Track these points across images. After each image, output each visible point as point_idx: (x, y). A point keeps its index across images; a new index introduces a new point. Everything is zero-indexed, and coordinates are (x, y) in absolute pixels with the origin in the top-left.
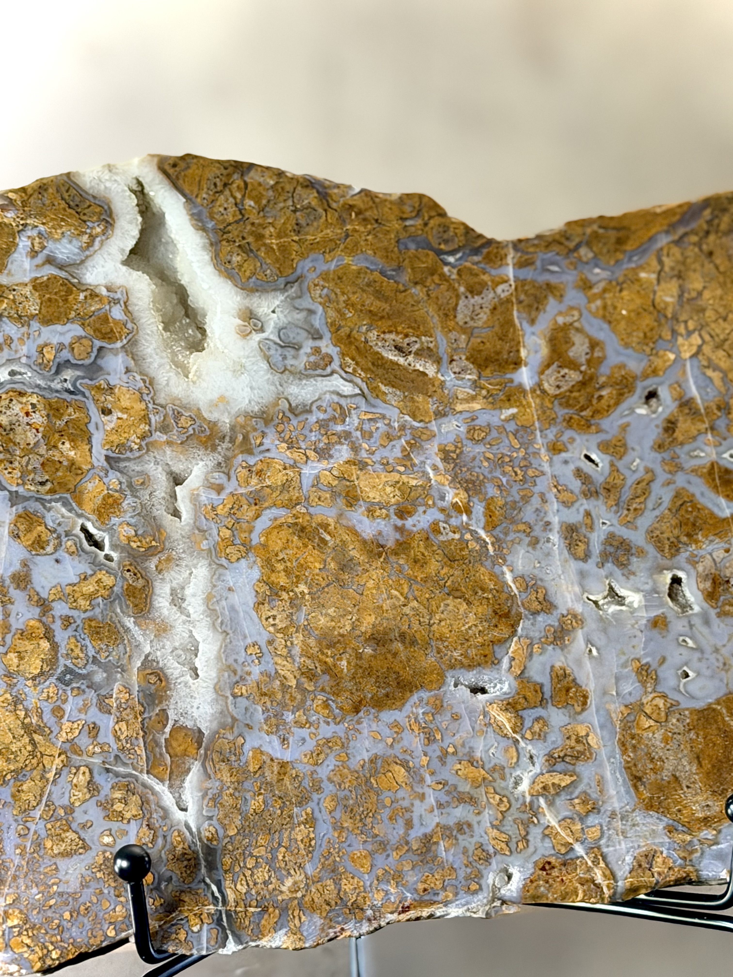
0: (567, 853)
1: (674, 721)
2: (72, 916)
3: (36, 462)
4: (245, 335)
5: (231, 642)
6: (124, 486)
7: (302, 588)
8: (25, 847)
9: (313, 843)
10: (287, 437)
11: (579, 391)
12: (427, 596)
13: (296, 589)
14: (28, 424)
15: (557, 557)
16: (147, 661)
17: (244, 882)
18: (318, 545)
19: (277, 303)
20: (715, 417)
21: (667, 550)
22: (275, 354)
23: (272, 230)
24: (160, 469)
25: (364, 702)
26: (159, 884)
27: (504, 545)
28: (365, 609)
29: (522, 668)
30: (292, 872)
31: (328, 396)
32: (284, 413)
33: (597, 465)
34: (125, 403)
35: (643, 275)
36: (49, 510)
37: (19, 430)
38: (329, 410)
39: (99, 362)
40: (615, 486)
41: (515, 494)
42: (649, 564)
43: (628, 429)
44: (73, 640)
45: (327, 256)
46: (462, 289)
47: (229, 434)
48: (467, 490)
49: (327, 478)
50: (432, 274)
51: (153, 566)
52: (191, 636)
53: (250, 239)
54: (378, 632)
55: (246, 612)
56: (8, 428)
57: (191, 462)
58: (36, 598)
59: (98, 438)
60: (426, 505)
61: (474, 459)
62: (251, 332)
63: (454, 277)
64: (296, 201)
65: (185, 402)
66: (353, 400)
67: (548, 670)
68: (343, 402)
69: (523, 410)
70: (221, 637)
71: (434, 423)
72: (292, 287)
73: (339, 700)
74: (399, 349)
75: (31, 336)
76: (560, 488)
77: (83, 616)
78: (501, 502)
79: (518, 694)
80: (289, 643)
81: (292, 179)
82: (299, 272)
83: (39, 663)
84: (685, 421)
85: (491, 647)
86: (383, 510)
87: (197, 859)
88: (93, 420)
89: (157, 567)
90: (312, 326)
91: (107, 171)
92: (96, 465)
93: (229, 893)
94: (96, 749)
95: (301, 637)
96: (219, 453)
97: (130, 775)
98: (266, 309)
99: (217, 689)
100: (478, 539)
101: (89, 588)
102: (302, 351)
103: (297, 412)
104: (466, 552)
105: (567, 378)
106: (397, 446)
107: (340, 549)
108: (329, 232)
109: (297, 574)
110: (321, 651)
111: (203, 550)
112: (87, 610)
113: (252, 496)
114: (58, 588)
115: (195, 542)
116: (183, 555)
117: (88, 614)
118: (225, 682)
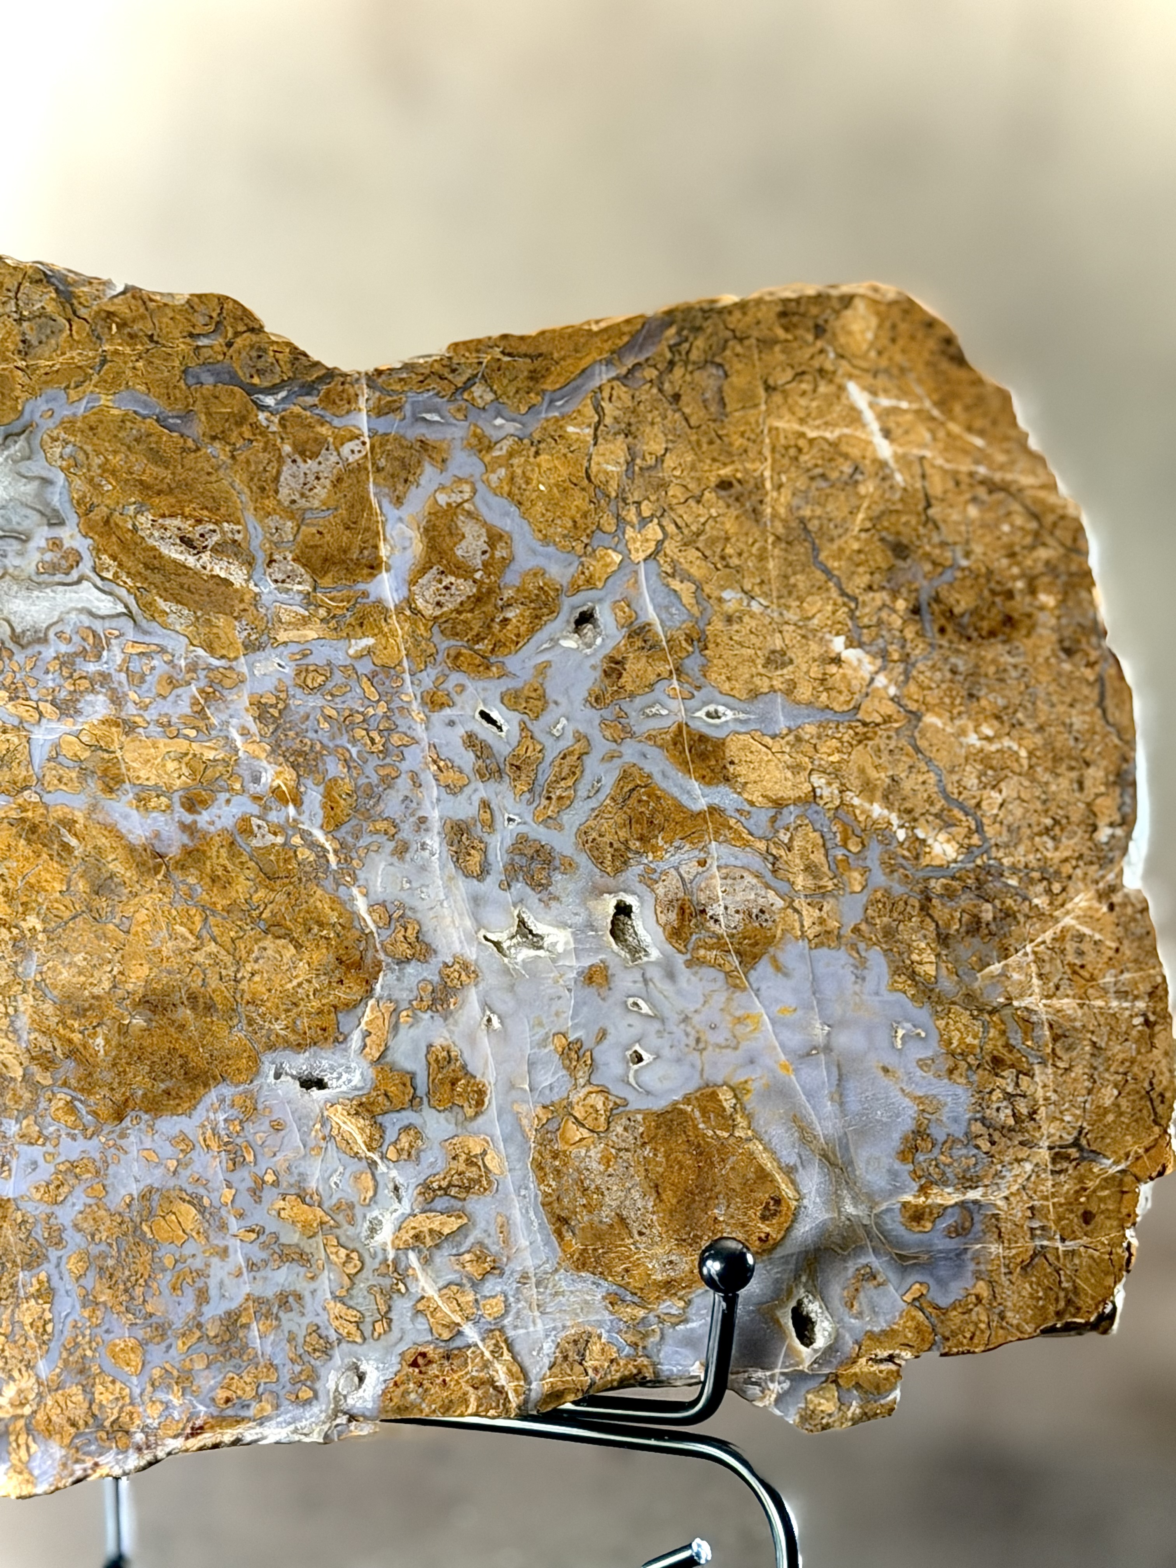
0: (452, 1339)
1: (620, 1129)
7: (32, 921)
9: (49, 1327)
10: (7, 682)
11: (472, 611)
12: (232, 934)
13: (22, 924)
15: (438, 872)
18: (58, 854)
20: (684, 655)
21: (608, 863)
25: (131, 1103)
27: (354, 855)
28: (134, 955)
29: (382, 1049)
30: (16, 1374)
31: (73, 615)
32: (3, 643)
33: (500, 728)
35: (570, 429)
40: (527, 761)
41: (372, 774)
42: (581, 884)
43: (549, 672)
45: (72, 393)
46: (287, 448)
48: (294, 766)
49: (72, 748)
50: (239, 424)
54: (154, 991)
60: (230, 790)
61: (306, 717)
63: (275, 428)
64: (21, 304)
66: (115, 623)
67: (423, 1051)
68: (98, 625)
69: (383, 641)
71: (242, 660)
72: (15, 442)
73: (92, 1100)
74: (187, 542)
76: (442, 764)
78: (348, 787)
79: (376, 1088)
80: (11, 1010)
81: (15, 268)
82: (27, 416)
84: (638, 659)
85: (333, 1015)
86: (163, 799)
90: (48, 505)
95: (31, 1001)
100: (313, 845)
102: (32, 545)
103: (24, 641)
104: (294, 864)
105: (453, 591)
106: (184, 697)
107: (92, 860)
108: (74, 355)
109: (25, 899)
110: (63, 1022)
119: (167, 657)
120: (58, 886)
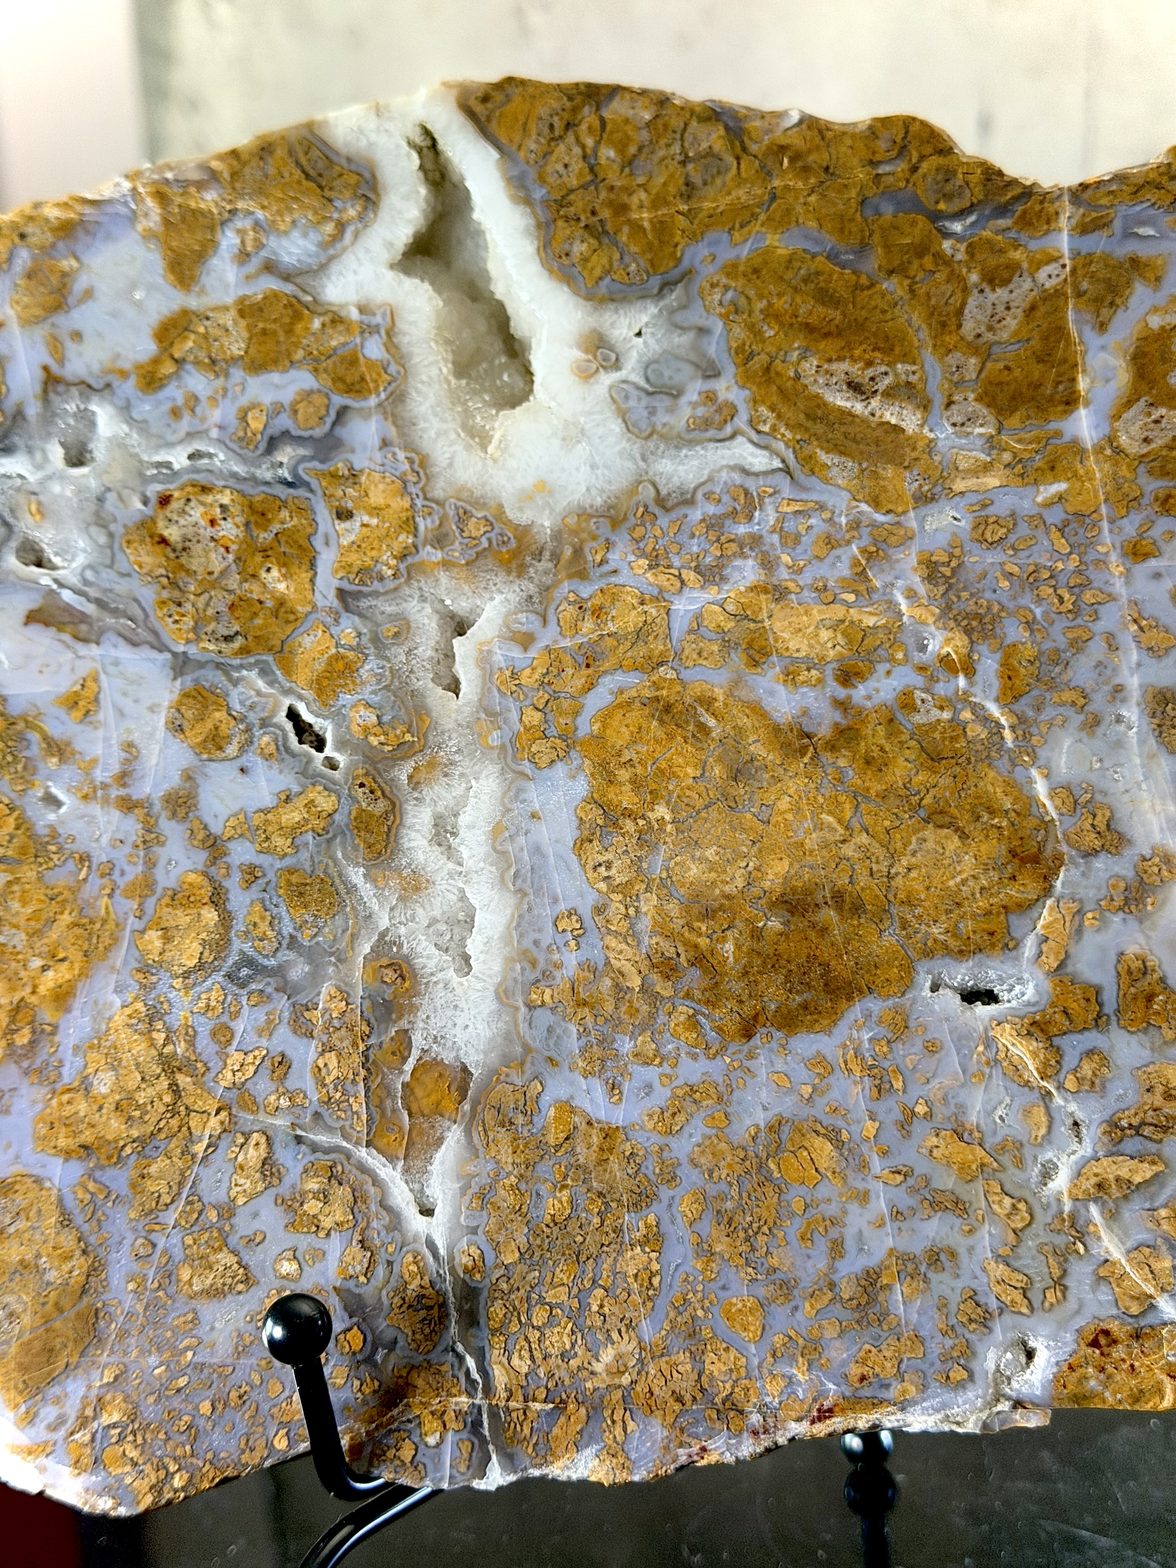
0: (1143, 1313)
2: (214, 1408)
3: (220, 602)
4: (586, 375)
5: (530, 909)
6: (365, 640)
7: (662, 811)
8: (145, 1278)
9: (656, 1281)
10: (649, 549)
12: (887, 823)
13: (650, 814)
14: (213, 539)
15: (1136, 749)
16: (383, 942)
17: (525, 1354)
18: (694, 736)
19: (645, 318)
22: (638, 406)
23: (643, 195)
24: (428, 610)
25: (761, 1019)
26: (374, 1351)
27: (1034, 730)
28: (773, 848)
29: (1061, 957)
30: (615, 1336)
31: (724, 474)
32: (646, 507)
34: (377, 497)
36: (235, 683)
37: (197, 549)
38: (726, 498)
39: (340, 431)
41: (1059, 638)
44: (258, 908)
45: (736, 234)
46: (974, 277)
47: (550, 546)
48: (968, 631)
49: (716, 618)
50: (920, 255)
51: (404, 778)
52: (463, 898)
53: (605, 213)
54: (794, 890)
55: (559, 856)
56: (179, 547)
57: (481, 596)
58: (201, 835)
59: (327, 559)
60: (892, 660)
61: (984, 575)
62: (597, 370)
63: (960, 256)
64: (686, 144)
65: (477, 493)
66: (769, 480)
67: (1113, 958)
68: (752, 485)
69: (1078, 485)
70: (512, 900)
72: (672, 291)
73: (717, 1014)
74: (855, 387)
75: (230, 394)
76: (1144, 623)
77: (278, 865)
78: (1029, 651)
79: (1053, 1005)
80: (631, 911)
81: (682, 108)
82: (686, 263)
83: (196, 948)
85: (1002, 917)
86: (814, 672)
87: (443, 1305)
88: (321, 530)
89: (410, 777)
90: (704, 355)
91: (373, 117)
92: (319, 604)
93: (496, 1372)
94: (282, 1101)
95: (655, 901)
96: (531, 579)
97: (338, 1149)
98: (625, 331)
99: (503, 994)
100: (986, 719)
101: (293, 816)
102: (684, 400)
103: (669, 504)
104: (961, 744)
105: (1163, 425)
106: (844, 558)
107: (730, 741)
108: (741, 194)
109: (654, 786)
110: (689, 925)
111: (492, 748)
112: (285, 855)
113: (583, 651)
114: (241, 817)
115: (480, 735)
116: (457, 758)
117: (288, 862)
118: (515, 980)
119: (826, 515)
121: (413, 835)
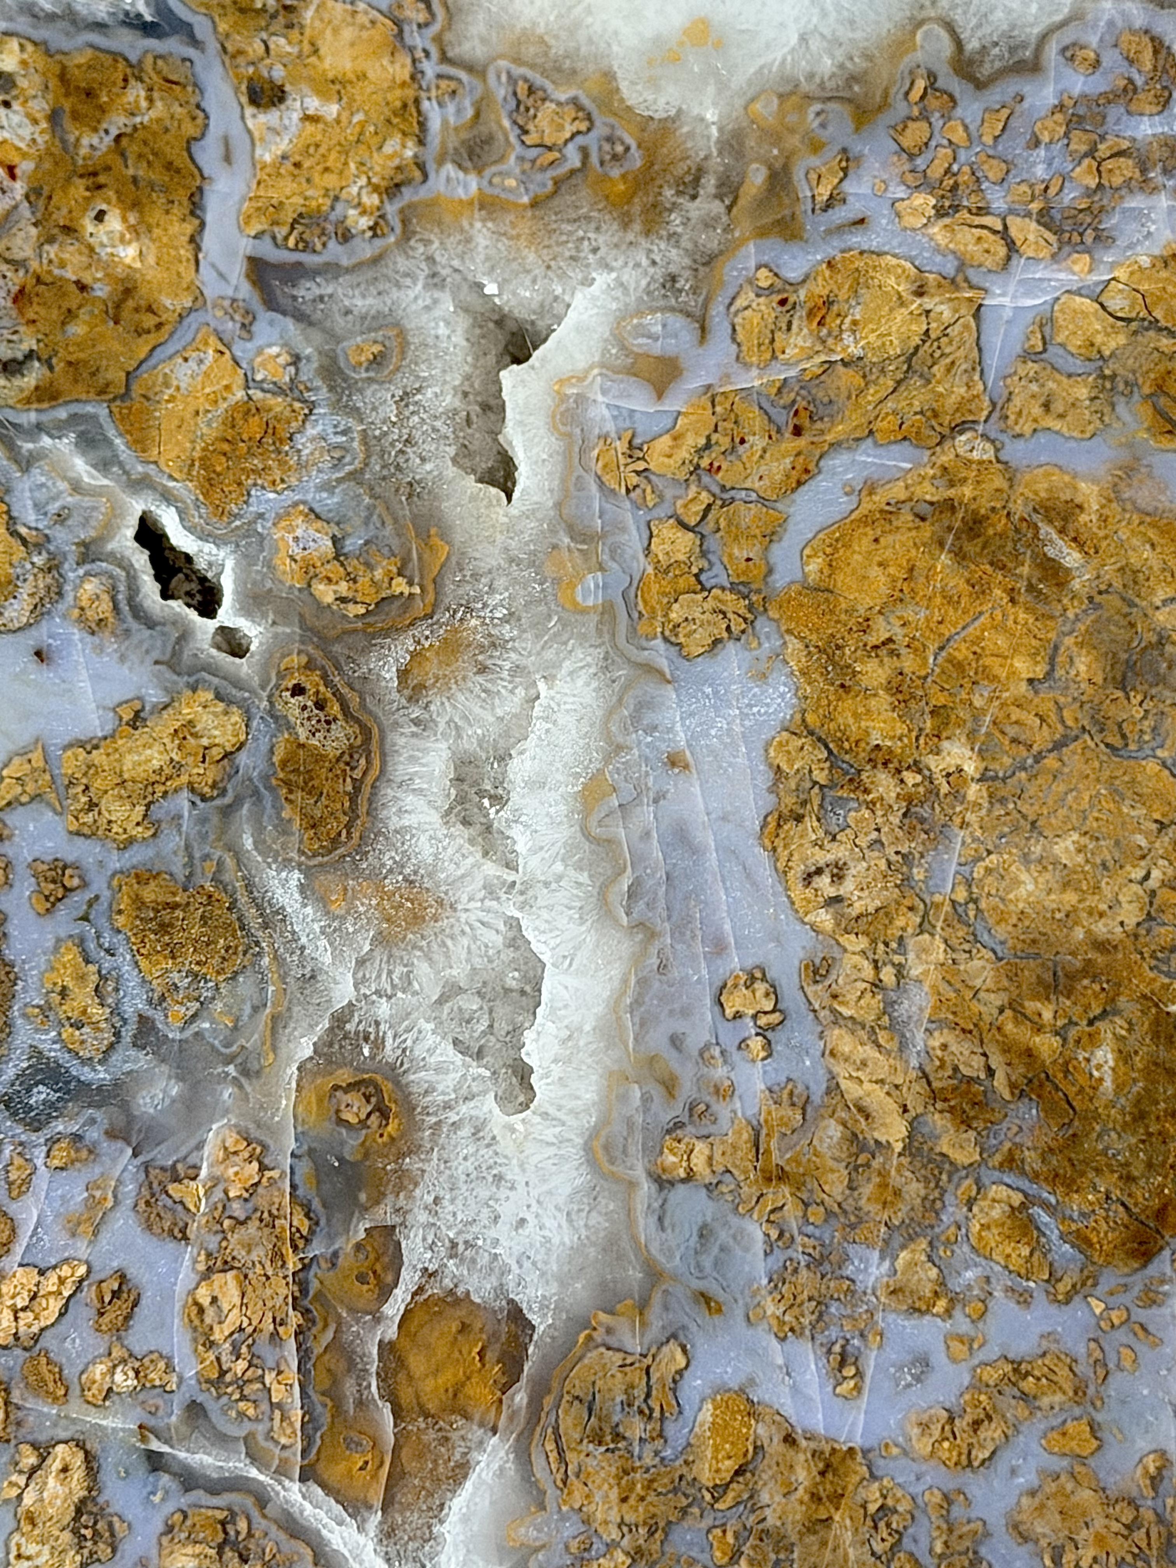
5: (662, 967)
6: (308, 372)
7: (957, 754)
10: (936, 172)
13: (931, 761)
18: (1031, 588)
24: (447, 305)
32: (932, 77)
34: (337, 57)
36: (26, 464)
38: (1110, 58)
44: (71, 955)
47: (716, 164)
49: (1085, 325)
51: (390, 674)
52: (517, 940)
55: (728, 852)
57: (563, 276)
59: (226, 193)
65: (558, 48)
70: (626, 947)
73: (1075, 1204)
77: (116, 861)
80: (888, 975)
88: (215, 130)
89: (403, 674)
92: (209, 293)
94: (119, 1377)
95: (939, 951)
96: (674, 237)
97: (237, 1483)
99: (602, 1152)
101: (147, 755)
103: (986, 70)
107: (1113, 600)
109: (941, 699)
110: (1015, 1006)
111: (584, 611)
112: (131, 841)
113: (787, 399)
114: (37, 758)
115: (557, 581)
116: (507, 631)
117: (137, 856)
118: (630, 1124)
120: (1023, 666)
121: (409, 800)
